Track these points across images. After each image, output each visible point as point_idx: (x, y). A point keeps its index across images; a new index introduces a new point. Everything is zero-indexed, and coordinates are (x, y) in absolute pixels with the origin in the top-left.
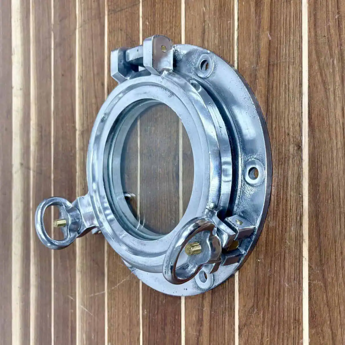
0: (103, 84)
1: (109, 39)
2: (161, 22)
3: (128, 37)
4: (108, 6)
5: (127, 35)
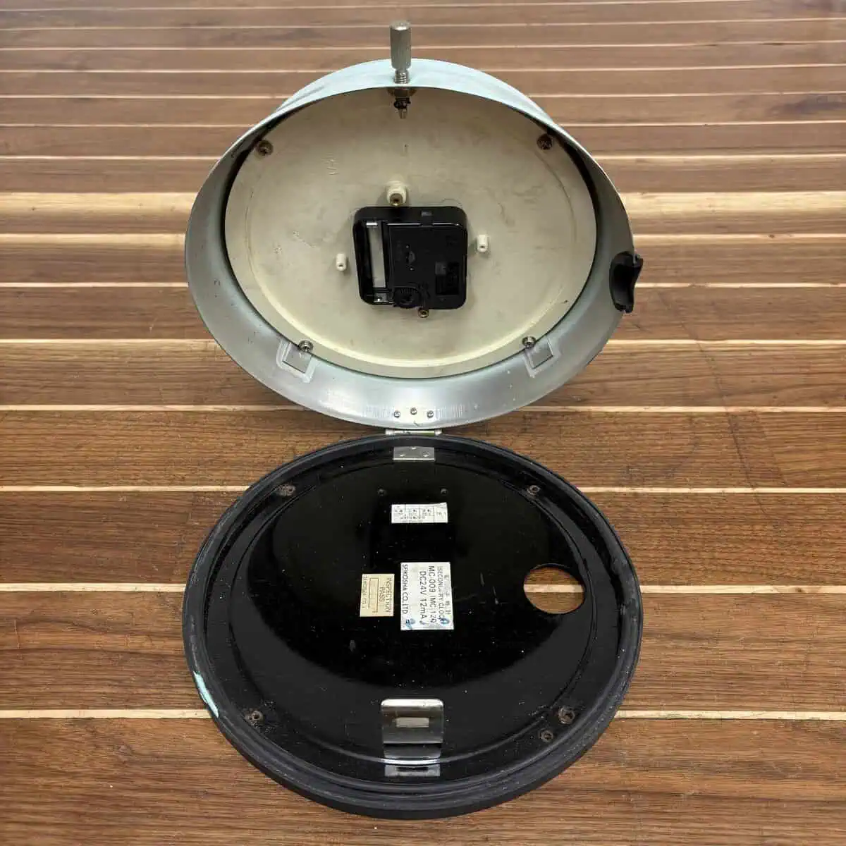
1: (678, 417)
2: (714, 537)
3: (682, 460)
4: (744, 414)
5: (686, 458)
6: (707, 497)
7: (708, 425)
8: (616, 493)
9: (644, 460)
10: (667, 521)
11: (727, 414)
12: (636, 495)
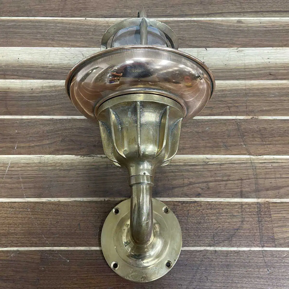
0: (199, 195)
1: (236, 205)
2: (243, 275)
3: (236, 231)
4: (265, 203)
5: (237, 229)
6: (243, 253)
7: (249, 210)
8: (207, 251)
9: (221, 231)
10: (226, 266)
11: (258, 203)
12: (216, 251)
